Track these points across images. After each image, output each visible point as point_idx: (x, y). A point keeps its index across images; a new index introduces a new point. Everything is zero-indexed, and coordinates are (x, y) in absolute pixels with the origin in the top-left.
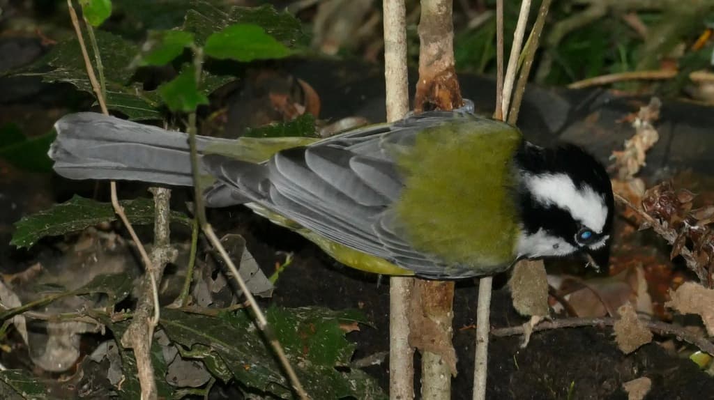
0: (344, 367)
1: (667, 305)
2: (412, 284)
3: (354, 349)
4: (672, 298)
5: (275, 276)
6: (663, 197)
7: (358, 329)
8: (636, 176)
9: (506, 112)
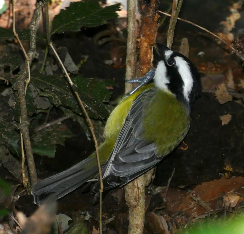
0: (106, 102)
1: (239, 85)
2: (135, 72)
3: (111, 95)
4: (242, 83)
5: (80, 66)
6: (240, 41)
7: (112, 88)
8: (231, 32)
9: (177, 3)
